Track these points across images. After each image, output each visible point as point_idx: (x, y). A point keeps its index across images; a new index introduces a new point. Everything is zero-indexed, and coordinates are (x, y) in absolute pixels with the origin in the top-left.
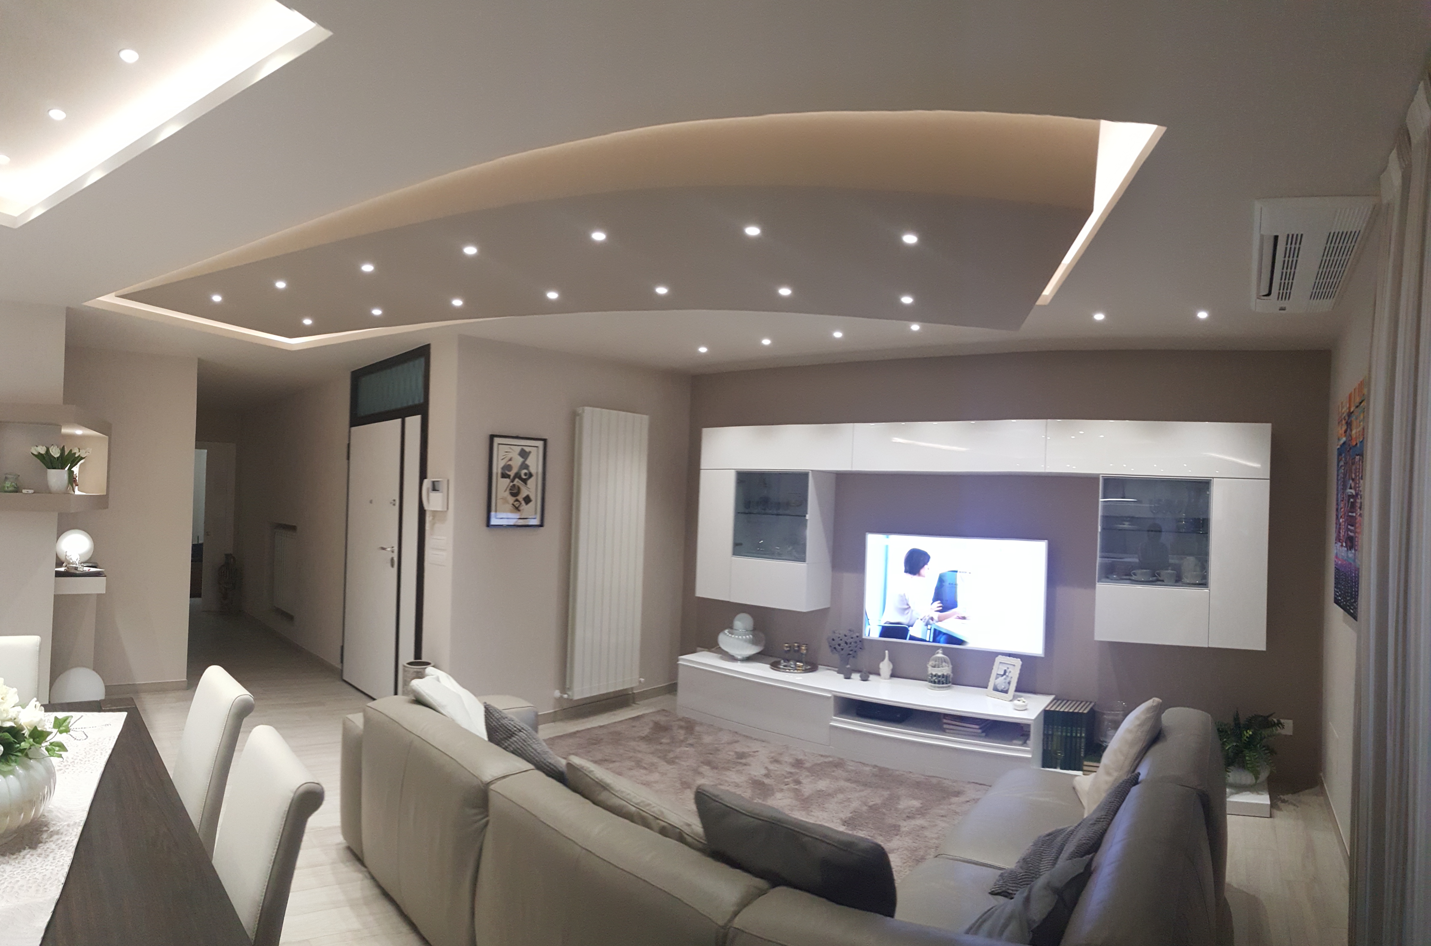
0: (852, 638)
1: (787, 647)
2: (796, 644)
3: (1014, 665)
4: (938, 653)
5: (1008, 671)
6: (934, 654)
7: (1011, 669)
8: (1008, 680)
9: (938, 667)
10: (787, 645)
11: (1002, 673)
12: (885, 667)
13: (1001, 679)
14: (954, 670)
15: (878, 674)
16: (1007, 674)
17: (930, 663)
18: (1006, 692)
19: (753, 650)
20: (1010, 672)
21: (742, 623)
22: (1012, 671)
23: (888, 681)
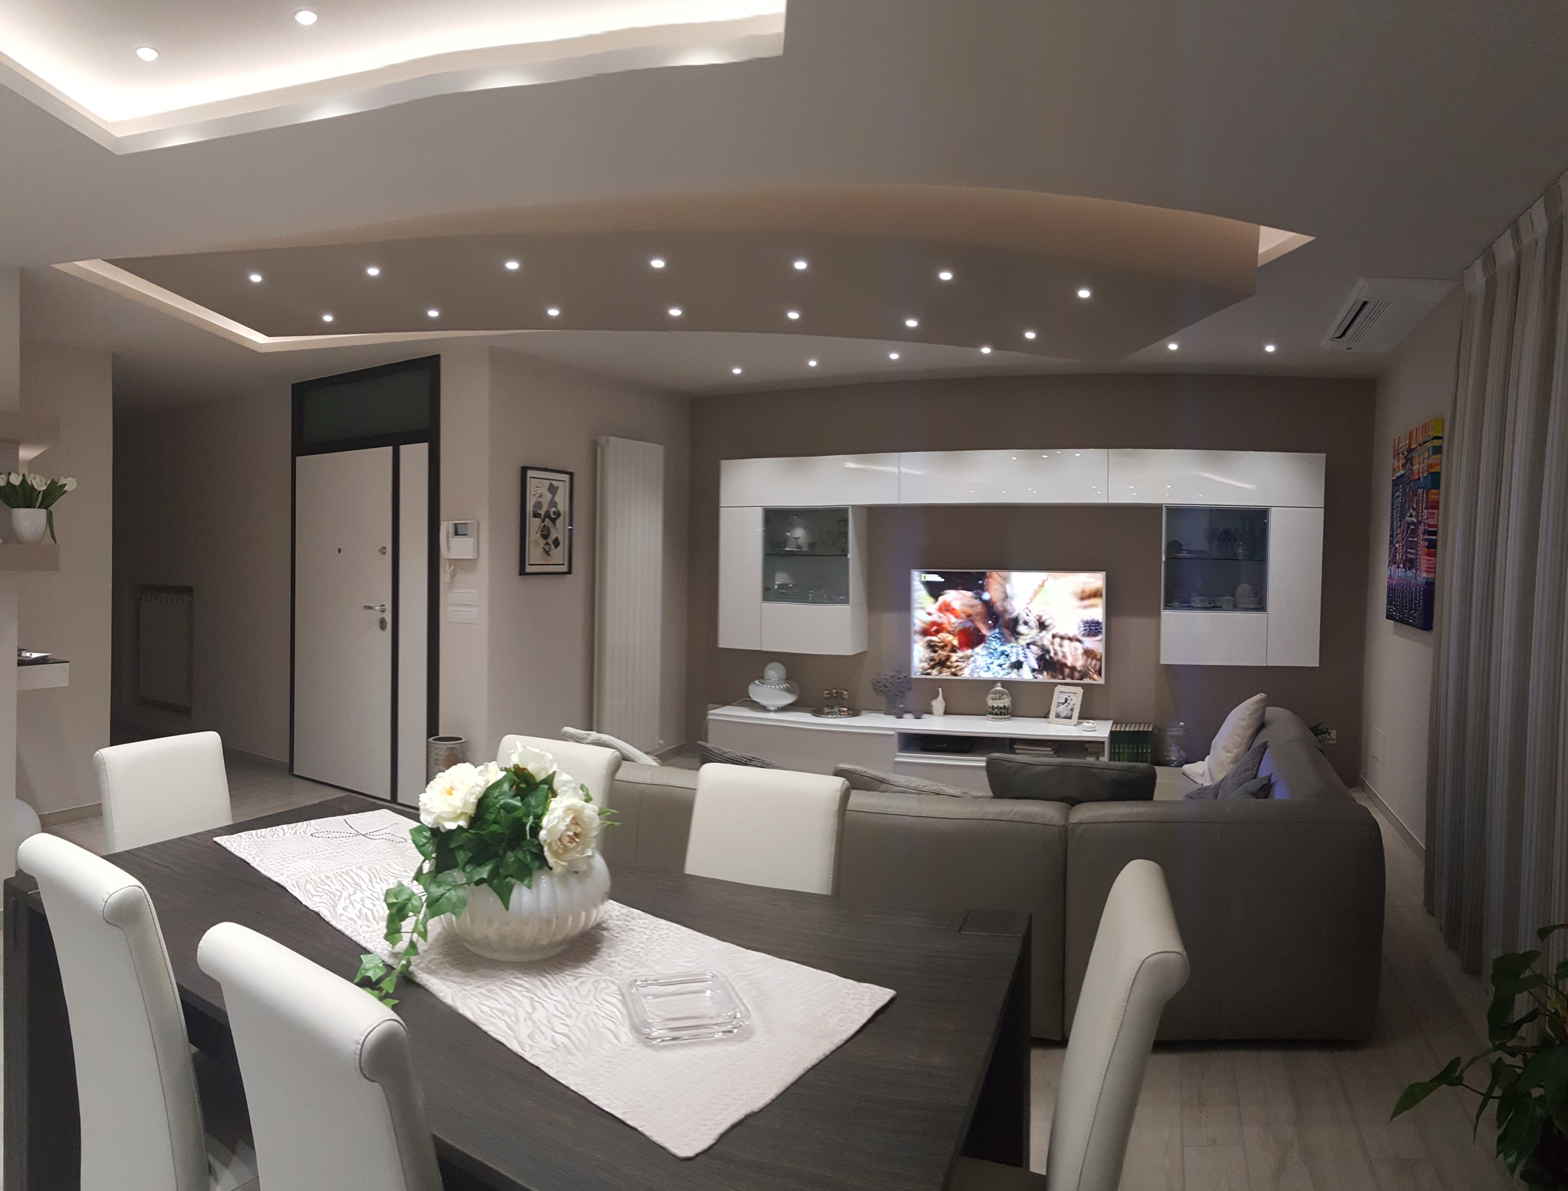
0: (899, 679)
1: (827, 694)
2: (834, 691)
3: (1075, 693)
4: (997, 686)
5: (1069, 699)
6: (993, 688)
7: (1072, 696)
8: (1070, 707)
9: (1000, 700)
10: (826, 692)
11: (1063, 701)
12: (938, 704)
13: (1062, 707)
14: (1012, 702)
15: (930, 712)
16: (1068, 702)
17: (990, 696)
18: (1070, 718)
19: (789, 699)
20: (1072, 699)
21: (774, 672)
22: (1074, 699)
23: (942, 717)
